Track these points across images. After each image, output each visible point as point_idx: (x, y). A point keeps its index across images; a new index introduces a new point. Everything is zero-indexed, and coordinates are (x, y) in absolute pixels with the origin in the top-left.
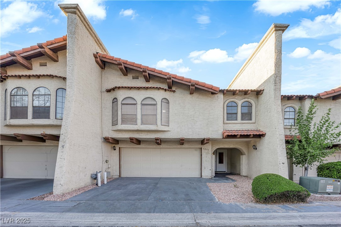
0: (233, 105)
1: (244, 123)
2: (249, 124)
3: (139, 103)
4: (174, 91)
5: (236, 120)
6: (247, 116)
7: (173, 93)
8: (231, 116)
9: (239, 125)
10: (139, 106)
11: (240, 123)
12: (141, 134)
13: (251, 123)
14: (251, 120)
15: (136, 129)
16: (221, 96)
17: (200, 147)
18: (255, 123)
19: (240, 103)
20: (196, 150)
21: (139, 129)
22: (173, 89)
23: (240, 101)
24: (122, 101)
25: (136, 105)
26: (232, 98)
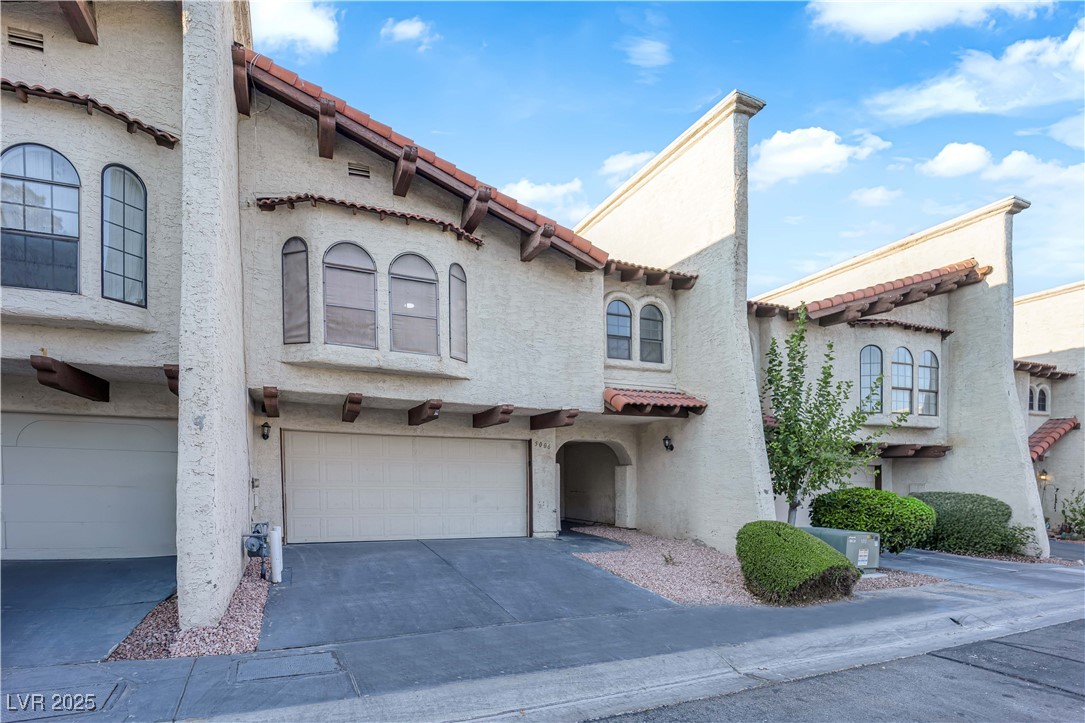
0: (621, 313)
1: (647, 370)
2: (657, 375)
3: (383, 268)
4: (478, 244)
5: (629, 358)
6: (653, 349)
7: (474, 248)
8: (617, 344)
9: (636, 373)
10: (383, 281)
11: (638, 370)
12: (380, 385)
13: (662, 371)
14: (661, 362)
15: (375, 364)
16: (598, 278)
17: (528, 438)
18: (669, 372)
19: (638, 306)
20: (513, 447)
21: (385, 365)
22: (477, 235)
23: (638, 301)
24: (327, 252)
25: (372, 276)
26: (618, 288)
